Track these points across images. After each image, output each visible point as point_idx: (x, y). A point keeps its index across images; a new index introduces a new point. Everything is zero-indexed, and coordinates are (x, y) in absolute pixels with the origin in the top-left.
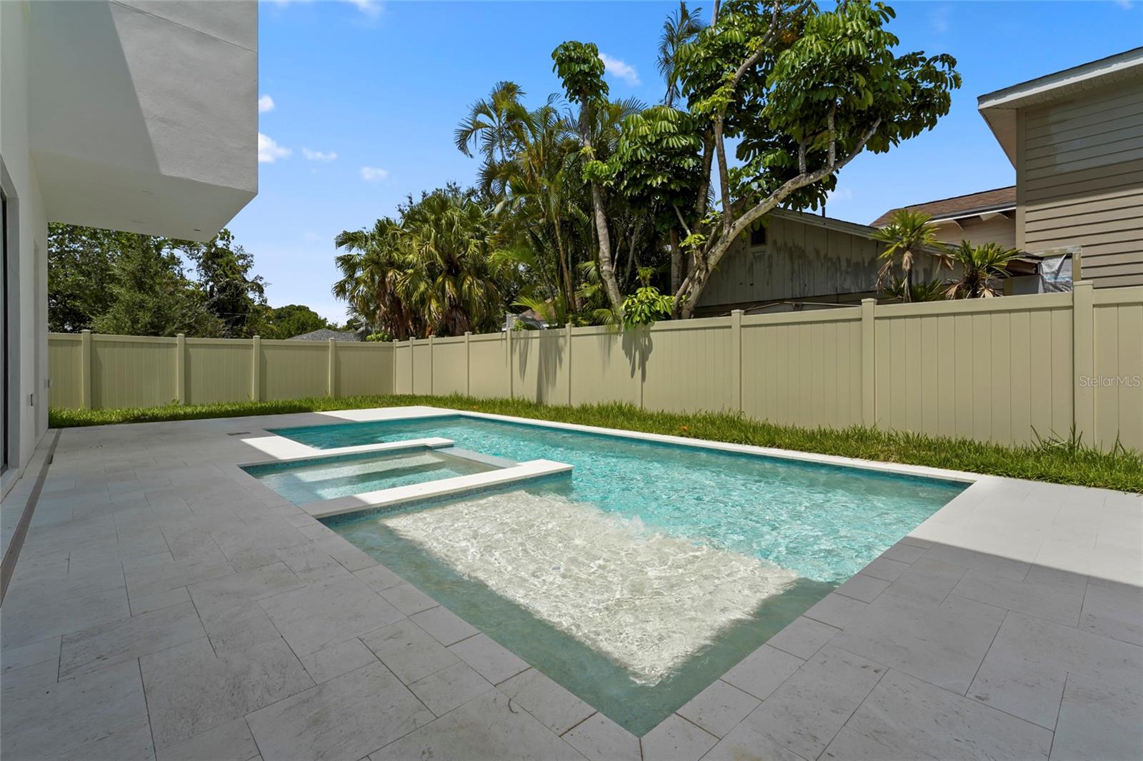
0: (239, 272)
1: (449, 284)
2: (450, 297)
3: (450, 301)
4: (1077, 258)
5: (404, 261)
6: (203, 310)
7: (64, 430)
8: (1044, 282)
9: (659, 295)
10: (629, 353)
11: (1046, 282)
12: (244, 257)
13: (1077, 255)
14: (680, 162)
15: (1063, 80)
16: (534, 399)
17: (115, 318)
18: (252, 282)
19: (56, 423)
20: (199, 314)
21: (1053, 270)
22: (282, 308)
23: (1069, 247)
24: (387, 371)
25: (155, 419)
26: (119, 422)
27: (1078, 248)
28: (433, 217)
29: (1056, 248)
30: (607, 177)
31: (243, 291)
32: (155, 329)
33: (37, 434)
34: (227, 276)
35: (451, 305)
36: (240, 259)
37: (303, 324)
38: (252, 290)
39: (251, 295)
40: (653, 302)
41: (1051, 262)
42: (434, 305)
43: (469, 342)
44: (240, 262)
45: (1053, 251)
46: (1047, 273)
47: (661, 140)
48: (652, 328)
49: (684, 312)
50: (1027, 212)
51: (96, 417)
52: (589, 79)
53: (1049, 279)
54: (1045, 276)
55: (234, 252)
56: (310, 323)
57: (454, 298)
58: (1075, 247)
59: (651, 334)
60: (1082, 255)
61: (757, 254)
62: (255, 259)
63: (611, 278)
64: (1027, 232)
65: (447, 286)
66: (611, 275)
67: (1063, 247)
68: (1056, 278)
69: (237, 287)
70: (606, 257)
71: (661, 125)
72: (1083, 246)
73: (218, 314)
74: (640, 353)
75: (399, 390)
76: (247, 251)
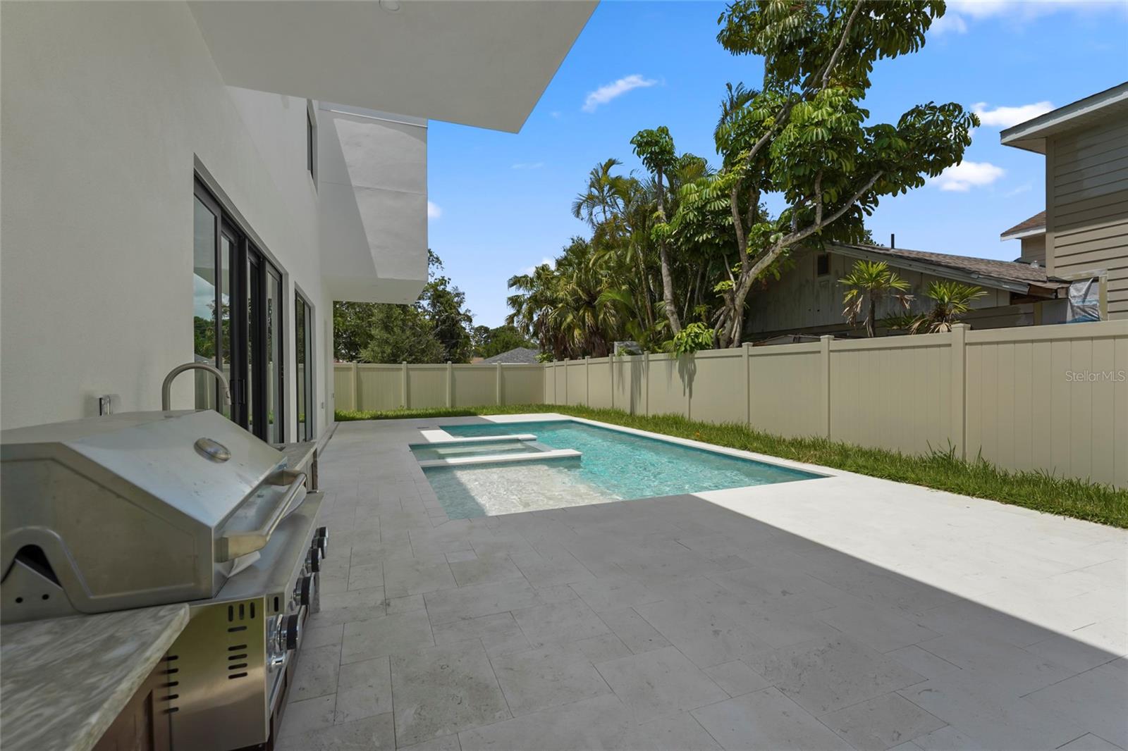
0: (455, 307)
1: (588, 316)
2: (588, 326)
3: (589, 329)
4: (1103, 282)
5: (557, 297)
6: (431, 337)
7: (342, 423)
8: (1072, 306)
9: (705, 328)
10: (682, 377)
11: (1074, 306)
12: (458, 295)
13: (1103, 279)
14: (722, 221)
15: (1083, 108)
16: (628, 411)
17: (373, 351)
18: (464, 314)
19: (338, 418)
20: (428, 341)
21: (1081, 294)
22: (497, 329)
23: (1095, 271)
24: (539, 386)
25: (387, 417)
26: (368, 419)
27: (1103, 272)
28: (577, 261)
29: (1084, 272)
30: (669, 236)
31: (457, 322)
32: (394, 359)
33: (327, 424)
34: (447, 312)
35: (590, 332)
36: (456, 297)
37: (507, 343)
38: (464, 320)
39: (463, 324)
40: (697, 335)
41: (1079, 285)
42: (577, 332)
43: (588, 364)
44: (456, 299)
45: (1080, 275)
46: (1074, 297)
47: (706, 204)
48: (696, 356)
49: (722, 343)
50: (1056, 237)
51: (358, 415)
52: (660, 157)
53: (1077, 302)
54: (1073, 301)
55: (452, 292)
56: (512, 342)
57: (591, 327)
58: (1102, 271)
59: (696, 360)
60: (1108, 278)
61: (822, 283)
62: (466, 296)
63: (672, 315)
64: (1056, 257)
65: (586, 317)
66: (673, 313)
67: (1090, 271)
68: (1084, 301)
69: (453, 319)
70: (668, 299)
71: (706, 193)
72: (1109, 270)
73: (440, 341)
74: (689, 375)
75: (548, 402)
76: (461, 290)
